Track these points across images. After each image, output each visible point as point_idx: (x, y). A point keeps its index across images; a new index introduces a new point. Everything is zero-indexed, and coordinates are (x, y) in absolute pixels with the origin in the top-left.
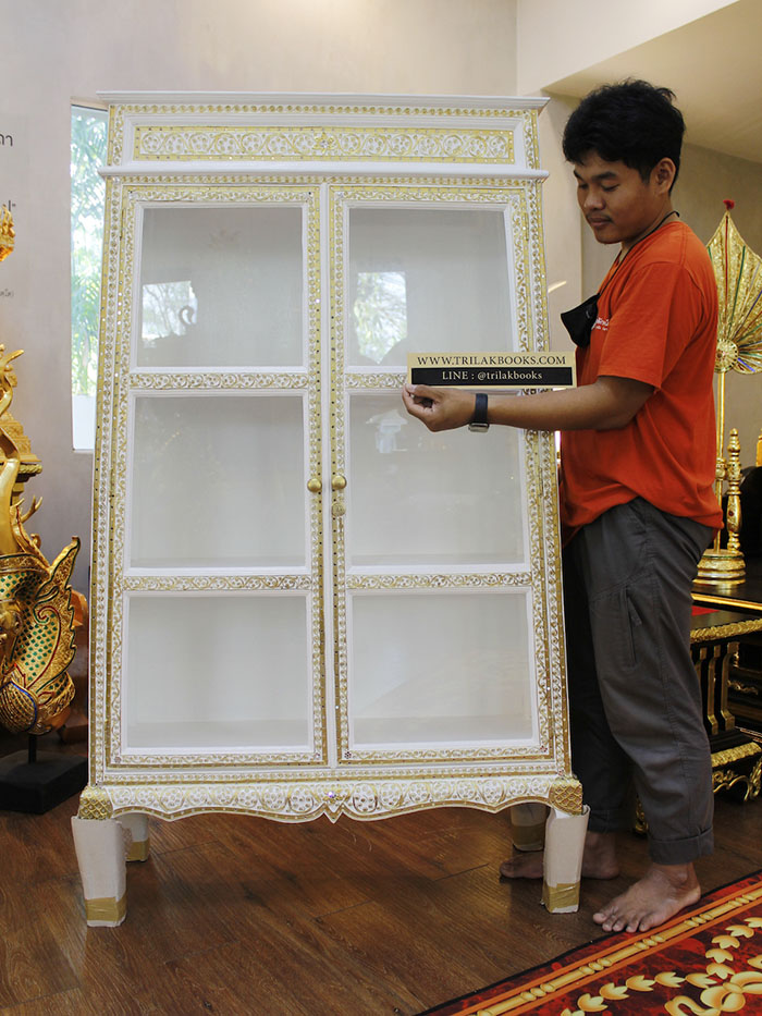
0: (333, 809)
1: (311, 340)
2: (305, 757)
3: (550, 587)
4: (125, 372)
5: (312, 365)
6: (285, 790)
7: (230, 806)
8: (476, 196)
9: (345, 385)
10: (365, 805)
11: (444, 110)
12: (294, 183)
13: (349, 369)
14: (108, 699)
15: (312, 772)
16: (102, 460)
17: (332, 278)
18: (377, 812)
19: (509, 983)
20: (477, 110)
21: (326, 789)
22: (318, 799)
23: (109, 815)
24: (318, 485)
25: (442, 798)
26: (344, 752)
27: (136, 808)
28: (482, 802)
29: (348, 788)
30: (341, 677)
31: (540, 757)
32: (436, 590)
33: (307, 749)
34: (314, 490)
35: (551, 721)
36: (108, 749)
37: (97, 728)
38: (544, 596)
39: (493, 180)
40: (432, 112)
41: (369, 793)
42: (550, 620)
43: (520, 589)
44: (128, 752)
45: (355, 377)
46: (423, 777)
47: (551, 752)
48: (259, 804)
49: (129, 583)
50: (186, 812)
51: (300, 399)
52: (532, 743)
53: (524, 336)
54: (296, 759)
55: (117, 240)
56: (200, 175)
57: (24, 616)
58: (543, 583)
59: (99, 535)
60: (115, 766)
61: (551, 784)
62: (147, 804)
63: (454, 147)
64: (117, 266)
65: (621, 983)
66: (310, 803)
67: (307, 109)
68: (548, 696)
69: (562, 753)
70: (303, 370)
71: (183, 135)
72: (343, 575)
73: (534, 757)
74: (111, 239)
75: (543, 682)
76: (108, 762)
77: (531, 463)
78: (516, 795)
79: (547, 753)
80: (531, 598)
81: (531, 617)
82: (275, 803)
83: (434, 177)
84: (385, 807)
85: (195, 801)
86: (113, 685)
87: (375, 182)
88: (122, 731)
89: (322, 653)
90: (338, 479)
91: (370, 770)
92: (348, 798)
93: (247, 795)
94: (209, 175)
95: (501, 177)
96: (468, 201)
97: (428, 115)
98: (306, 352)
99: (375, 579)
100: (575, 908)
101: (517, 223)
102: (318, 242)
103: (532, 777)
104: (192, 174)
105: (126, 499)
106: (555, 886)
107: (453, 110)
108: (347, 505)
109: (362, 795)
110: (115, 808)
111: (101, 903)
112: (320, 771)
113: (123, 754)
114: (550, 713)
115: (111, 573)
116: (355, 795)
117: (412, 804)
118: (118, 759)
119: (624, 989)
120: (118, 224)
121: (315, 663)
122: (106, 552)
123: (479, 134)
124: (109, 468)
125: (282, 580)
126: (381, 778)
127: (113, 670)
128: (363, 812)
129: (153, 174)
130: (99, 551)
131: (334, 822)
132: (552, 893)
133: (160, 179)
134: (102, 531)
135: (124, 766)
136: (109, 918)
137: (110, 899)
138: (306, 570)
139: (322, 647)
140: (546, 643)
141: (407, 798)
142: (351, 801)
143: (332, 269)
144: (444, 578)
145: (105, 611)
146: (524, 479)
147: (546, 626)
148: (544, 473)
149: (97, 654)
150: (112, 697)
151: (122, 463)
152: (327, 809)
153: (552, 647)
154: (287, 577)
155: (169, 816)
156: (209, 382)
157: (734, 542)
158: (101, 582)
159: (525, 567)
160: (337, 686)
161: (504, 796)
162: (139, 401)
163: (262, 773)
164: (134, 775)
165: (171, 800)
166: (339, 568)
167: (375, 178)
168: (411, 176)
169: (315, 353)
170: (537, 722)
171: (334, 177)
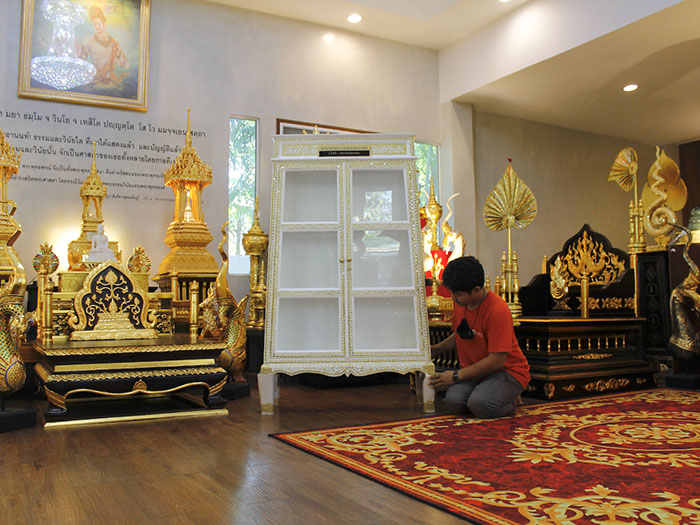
0: (348, 372)
1: (340, 213)
2: (338, 354)
3: (421, 295)
4: (279, 224)
5: (340, 221)
6: (331, 365)
7: (312, 370)
8: (394, 165)
9: (351, 227)
10: (359, 371)
11: (383, 138)
12: (335, 163)
13: (353, 223)
14: (272, 333)
15: (340, 359)
17: (347, 193)
18: (362, 373)
20: (394, 138)
21: (345, 365)
22: (343, 368)
23: (270, 374)
24: (343, 260)
25: (386, 368)
26: (351, 352)
27: (281, 371)
28: (400, 370)
29: (353, 364)
30: (350, 326)
32: (383, 296)
33: (339, 351)
34: (342, 262)
35: (424, 342)
36: (271, 351)
37: (267, 343)
38: (419, 298)
39: (399, 160)
40: (379, 138)
41: (360, 366)
42: (421, 306)
43: (411, 295)
44: (277, 352)
45: (354, 225)
46: (378, 361)
47: (424, 353)
48: (322, 369)
49: (279, 293)
50: (297, 372)
51: (337, 232)
52: (417, 350)
53: (410, 210)
54: (335, 354)
55: (277, 181)
56: (304, 160)
57: (228, 323)
58: (419, 294)
60: (273, 357)
61: (424, 364)
62: (284, 370)
63: (387, 150)
66: (340, 370)
67: (338, 139)
68: (421, 333)
69: (428, 354)
70: (338, 222)
72: (351, 290)
73: (418, 355)
75: (420, 328)
76: (270, 355)
77: (413, 253)
78: (411, 367)
79: (422, 354)
80: (415, 298)
81: (416, 305)
82: (328, 370)
83: (380, 159)
84: (365, 371)
85: (301, 368)
86: (273, 328)
87: (360, 162)
88: (276, 344)
90: (350, 258)
91: (360, 359)
93: (318, 366)
94: (307, 160)
95: (402, 159)
97: (377, 140)
98: (338, 217)
99: (362, 292)
100: (433, 411)
101: (408, 174)
102: (342, 181)
103: (417, 362)
104: (302, 160)
105: (279, 265)
106: (426, 402)
108: (352, 267)
109: (358, 367)
110: (273, 370)
111: (266, 405)
112: (344, 359)
114: (422, 339)
115: (274, 290)
116: (356, 367)
117: (375, 371)
118: (274, 354)
120: (278, 177)
122: (272, 283)
123: (395, 145)
124: (274, 255)
125: (331, 292)
126: (364, 362)
127: (274, 323)
128: (356, 374)
129: (289, 160)
130: (270, 282)
131: (348, 376)
133: (292, 162)
134: (271, 276)
135: (276, 357)
136: (269, 411)
137: (270, 404)
138: (338, 289)
139: (344, 315)
140: (421, 314)
141: (373, 369)
142: (354, 369)
143: (347, 190)
144: (385, 291)
145: (271, 303)
146: (411, 258)
147: (420, 309)
149: (268, 318)
152: (346, 371)
153: (423, 315)
154: (333, 291)
155: (291, 373)
156: (307, 227)
157: (516, 298)
158: (270, 293)
159: (413, 288)
161: (407, 368)
162: (284, 233)
163: (323, 359)
164: (280, 360)
165: (293, 368)
166: (349, 288)
167: (360, 160)
168: (372, 160)
169: (342, 217)
170: (418, 342)
171: (347, 160)
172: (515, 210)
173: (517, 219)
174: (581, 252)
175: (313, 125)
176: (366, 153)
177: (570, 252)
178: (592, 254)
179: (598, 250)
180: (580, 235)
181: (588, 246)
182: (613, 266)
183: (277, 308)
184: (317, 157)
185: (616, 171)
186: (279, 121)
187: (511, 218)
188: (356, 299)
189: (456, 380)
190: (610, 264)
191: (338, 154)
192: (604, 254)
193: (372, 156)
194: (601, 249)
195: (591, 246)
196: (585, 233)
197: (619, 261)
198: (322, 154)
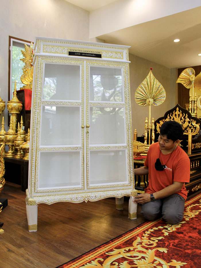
0: (86, 199)
1: (82, 95)
2: (80, 188)
3: (130, 149)
4: (40, 100)
5: (82, 100)
6: (75, 196)
7: (64, 200)
8: (116, 66)
9: (89, 105)
10: (93, 198)
11: (110, 47)
12: (79, 60)
13: (90, 101)
14: (35, 176)
15: (81, 191)
16: (35, 120)
17: (87, 82)
18: (96, 199)
19: (130, 231)
20: (116, 48)
21: (84, 195)
22: (83, 197)
23: (35, 205)
24: (84, 126)
25: (109, 195)
26: (88, 186)
27: (42, 202)
28: (117, 196)
29: (89, 194)
30: (88, 169)
31: (129, 185)
32: (108, 150)
33: (80, 186)
34: (83, 128)
35: (131, 178)
36: (35, 189)
37: (32, 184)
38: (129, 151)
39: (119, 62)
40: (107, 47)
41: (94, 195)
42: (130, 156)
43: (125, 149)
45: (91, 103)
46: (105, 191)
47: (131, 184)
48: (70, 199)
49: (41, 149)
50: (53, 202)
51: (79, 108)
52: (127, 182)
53: (125, 95)
54: (78, 188)
55: (39, 70)
56: (58, 57)
58: (129, 148)
59: (34, 138)
60: (36, 192)
61: (131, 191)
62: (44, 201)
63: (111, 55)
64: (39, 76)
65: (152, 229)
66: (81, 198)
67: (81, 44)
68: (130, 172)
69: (133, 184)
70: (80, 101)
71: (54, 48)
72: (88, 146)
73: (127, 186)
74: (38, 70)
75: (129, 169)
76: (35, 192)
77: (127, 122)
78: (124, 194)
79: (130, 185)
80: (127, 151)
81: (127, 155)
82: (73, 199)
83: (108, 61)
84: (97, 198)
85: (56, 199)
86: (36, 173)
87: (95, 61)
88: (38, 184)
89: (84, 164)
90: (88, 125)
91: (94, 190)
92: (89, 197)
93: (67, 197)
94: (60, 57)
95: (121, 62)
96: (114, 67)
97: (107, 48)
98: (81, 97)
99: (95, 147)
100: (136, 218)
101: (124, 72)
102: (84, 73)
103: (127, 190)
104: (56, 57)
105: (40, 130)
106: (132, 213)
107: (111, 47)
108: (89, 131)
109: (92, 196)
110: (37, 202)
111: (33, 226)
112: (83, 191)
113: (38, 189)
114: (130, 176)
115: (36, 147)
116: (91, 196)
117: (103, 197)
118: (37, 191)
119: (153, 230)
120: (39, 66)
121: (82, 167)
122: (35, 142)
123: (116, 53)
124: (36, 122)
125: (75, 148)
126: (96, 192)
127: (36, 170)
128: (92, 200)
129: (48, 56)
130: (34, 142)
131: (86, 202)
132: (131, 215)
133: (49, 57)
134: (34, 137)
135: (39, 192)
136: (34, 229)
137: (35, 225)
138: (80, 145)
139: (83, 163)
140: (130, 161)
141: (102, 196)
142: (90, 197)
143: (86, 80)
144: (109, 147)
145: (35, 156)
146: (125, 126)
147: (130, 157)
148: (129, 125)
149: (33, 166)
150: (36, 176)
151: (39, 121)
152: (85, 199)
153: (131, 161)
154: (76, 147)
155: (49, 203)
156: (60, 103)
158: (34, 149)
159: (125, 144)
160: (87, 171)
161: (122, 194)
163: (70, 192)
164: (41, 194)
165: (50, 200)
166: (87, 145)
167: (96, 60)
168: (103, 61)
169: (83, 98)
170: (128, 178)
171: (87, 59)
172: (154, 96)
173: (154, 100)
174: (175, 117)
175: (30, 42)
176: (99, 56)
177: (169, 117)
178: (181, 119)
179: (184, 118)
180: (175, 109)
181: (179, 115)
182: (193, 126)
183: (39, 159)
184: (67, 55)
185: (181, 78)
186: (10, 37)
187: (152, 100)
188: (91, 152)
189: (152, 199)
190: (192, 124)
191: (81, 54)
192: (188, 120)
193: (103, 58)
194: (186, 117)
195: (181, 115)
196: (178, 109)
197: (196, 123)
198: (71, 53)
